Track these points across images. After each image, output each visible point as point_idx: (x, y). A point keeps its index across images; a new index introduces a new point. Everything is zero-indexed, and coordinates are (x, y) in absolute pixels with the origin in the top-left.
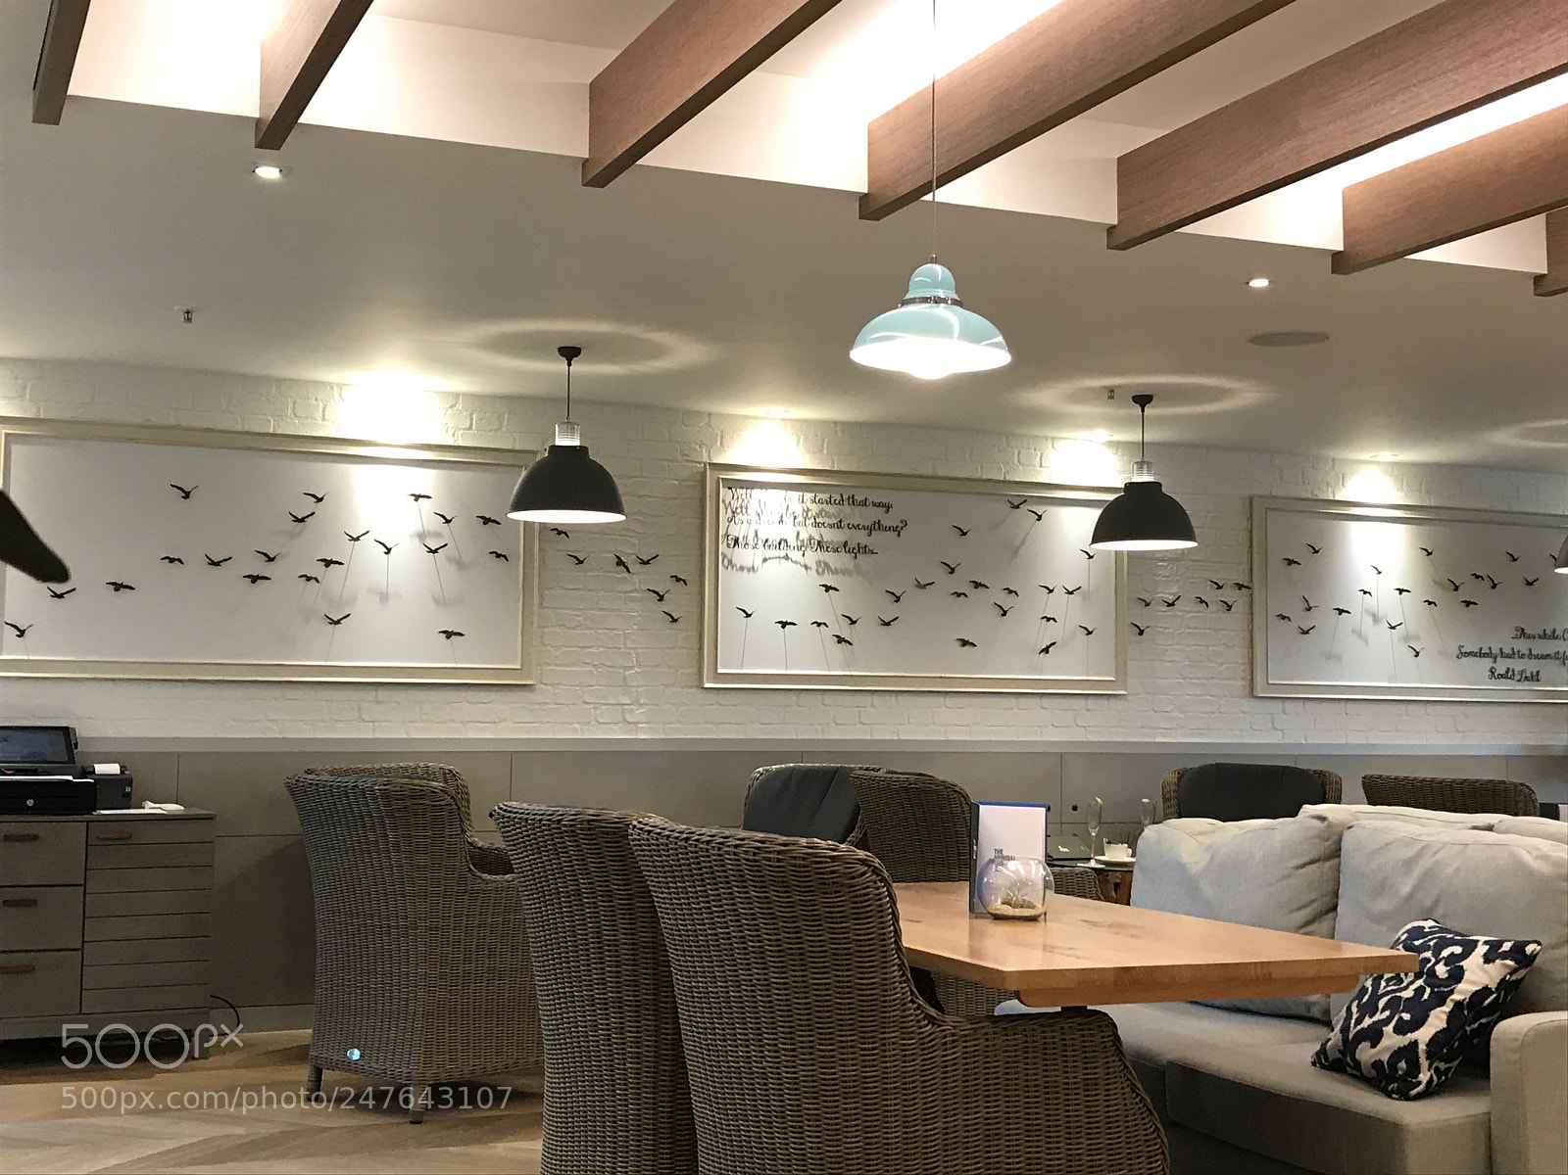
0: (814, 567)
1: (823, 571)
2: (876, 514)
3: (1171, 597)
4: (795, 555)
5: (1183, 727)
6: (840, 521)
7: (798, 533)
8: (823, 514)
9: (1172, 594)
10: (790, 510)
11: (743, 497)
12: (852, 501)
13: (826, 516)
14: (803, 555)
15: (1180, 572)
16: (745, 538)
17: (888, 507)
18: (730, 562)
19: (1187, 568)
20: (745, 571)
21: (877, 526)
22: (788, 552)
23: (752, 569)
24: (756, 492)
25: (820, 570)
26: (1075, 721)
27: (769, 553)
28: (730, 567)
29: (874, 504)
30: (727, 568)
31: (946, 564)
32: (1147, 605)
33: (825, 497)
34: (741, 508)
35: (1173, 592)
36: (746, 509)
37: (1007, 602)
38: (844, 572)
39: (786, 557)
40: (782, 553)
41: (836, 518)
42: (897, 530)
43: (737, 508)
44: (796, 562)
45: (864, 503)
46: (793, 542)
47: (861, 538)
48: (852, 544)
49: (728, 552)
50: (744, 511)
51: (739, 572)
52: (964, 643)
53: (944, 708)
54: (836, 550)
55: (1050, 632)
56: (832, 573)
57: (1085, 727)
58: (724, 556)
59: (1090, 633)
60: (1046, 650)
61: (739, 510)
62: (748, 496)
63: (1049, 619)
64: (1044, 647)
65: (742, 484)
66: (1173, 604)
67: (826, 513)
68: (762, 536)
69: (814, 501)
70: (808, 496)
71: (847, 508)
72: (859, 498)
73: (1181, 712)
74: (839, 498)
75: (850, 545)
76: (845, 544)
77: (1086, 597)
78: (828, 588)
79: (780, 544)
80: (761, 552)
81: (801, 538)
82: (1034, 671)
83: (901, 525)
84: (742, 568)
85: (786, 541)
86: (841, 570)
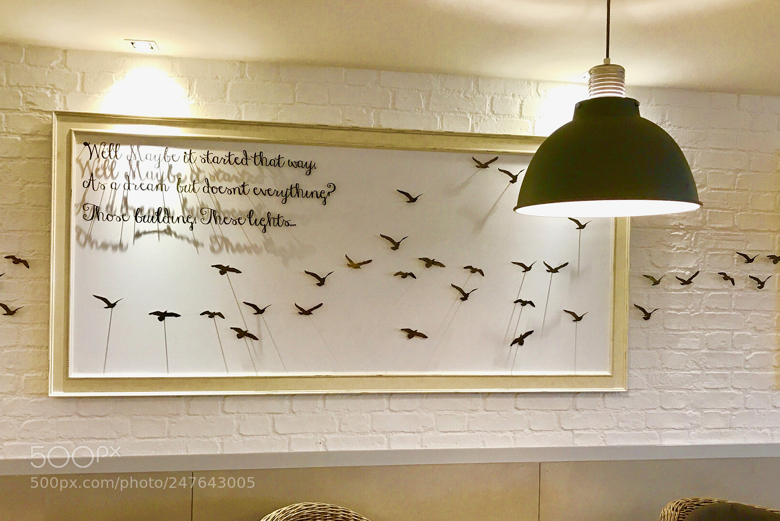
0: (207, 243)
1: (221, 248)
2: (291, 176)
3: (688, 273)
4: (180, 228)
5: (698, 426)
6: (243, 186)
7: (185, 201)
8: (221, 176)
9: (687, 269)
10: (174, 172)
11: (106, 155)
12: (260, 159)
13: (224, 178)
14: (192, 227)
15: (700, 243)
16: (110, 207)
17: (310, 168)
18: (88, 238)
19: (710, 238)
20: (110, 249)
21: (295, 191)
22: (171, 225)
23: (120, 246)
24: (124, 150)
25: (216, 247)
26: (559, 423)
27: (143, 227)
28: (88, 245)
29: (291, 164)
30: (84, 245)
31: (388, 238)
32: (656, 283)
33: (222, 154)
34: (105, 169)
35: (691, 266)
36: (112, 170)
37: (468, 282)
38: (249, 249)
39: (168, 231)
40: (163, 226)
41: (237, 182)
42: (322, 197)
43: (97, 170)
44: (182, 238)
45: (277, 163)
46: (177, 211)
47: (273, 206)
48: (259, 215)
49: (86, 225)
50: (108, 173)
51: (101, 251)
52: (411, 334)
53: (388, 412)
54: (237, 221)
55: (525, 319)
56: (233, 251)
57: (572, 430)
58: (79, 231)
59: (578, 319)
60: (520, 341)
61: (101, 172)
62: (113, 154)
63: (524, 303)
64: (518, 336)
65: (104, 139)
66: (689, 282)
67: (225, 174)
68: (134, 203)
69: (206, 160)
70: (198, 154)
71: (253, 169)
72: (270, 156)
73: (696, 409)
74: (240, 155)
75: (257, 216)
76: (250, 214)
77: (576, 275)
78: (224, 270)
79: (158, 213)
80: (131, 225)
81: (189, 206)
82: (505, 366)
83: (327, 190)
84: (105, 246)
85: (167, 211)
86: (245, 246)
